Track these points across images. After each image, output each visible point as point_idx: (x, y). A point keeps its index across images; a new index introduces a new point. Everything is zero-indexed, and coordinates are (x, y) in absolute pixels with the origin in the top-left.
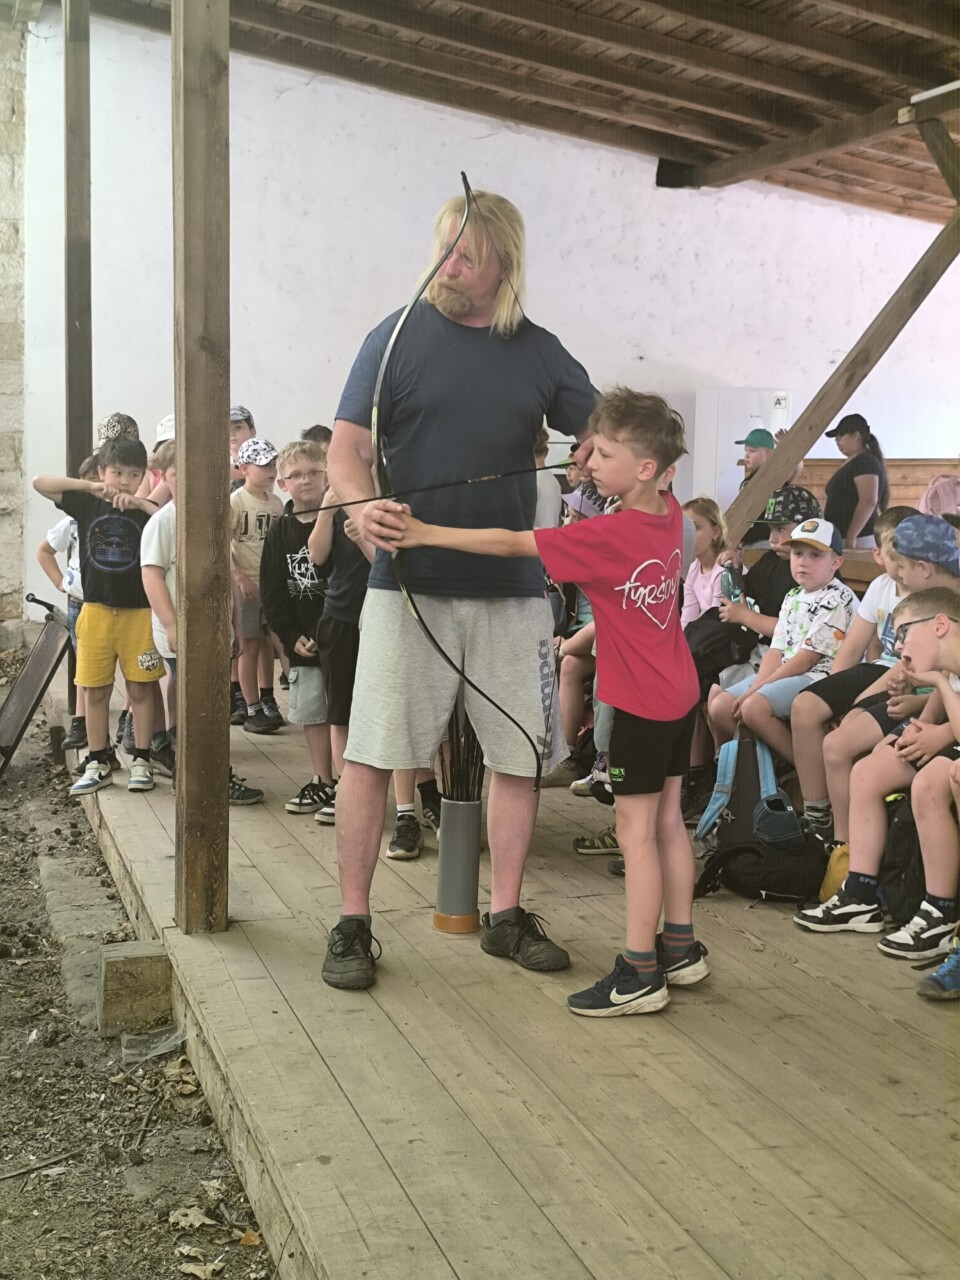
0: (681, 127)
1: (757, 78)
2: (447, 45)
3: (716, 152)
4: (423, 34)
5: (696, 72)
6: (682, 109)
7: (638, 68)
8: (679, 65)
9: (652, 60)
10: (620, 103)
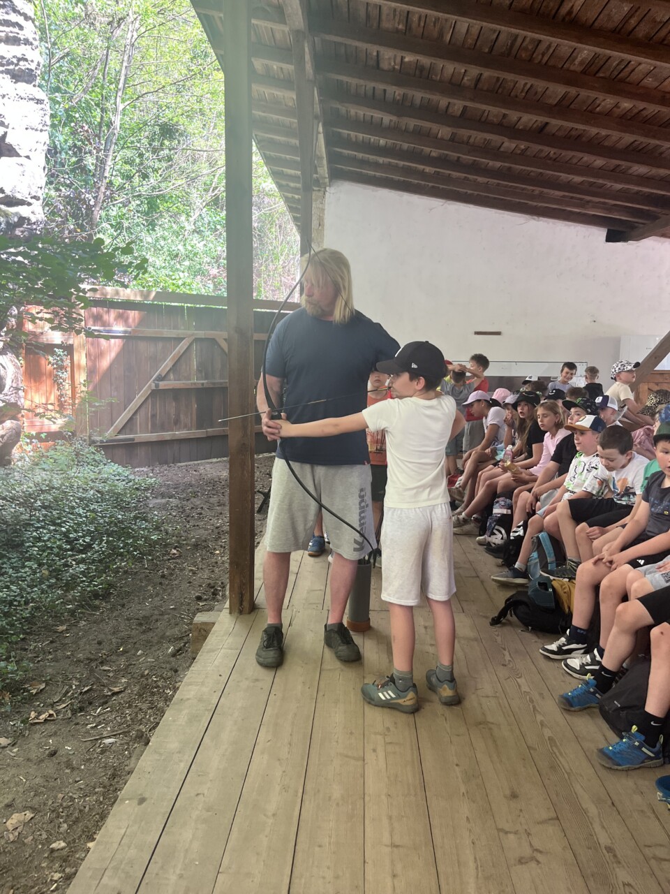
0: (615, 213)
1: (647, 187)
2: (499, 183)
3: (636, 225)
4: (488, 180)
5: (618, 186)
6: (615, 205)
7: (591, 186)
8: (609, 184)
9: (595, 183)
10: (584, 204)
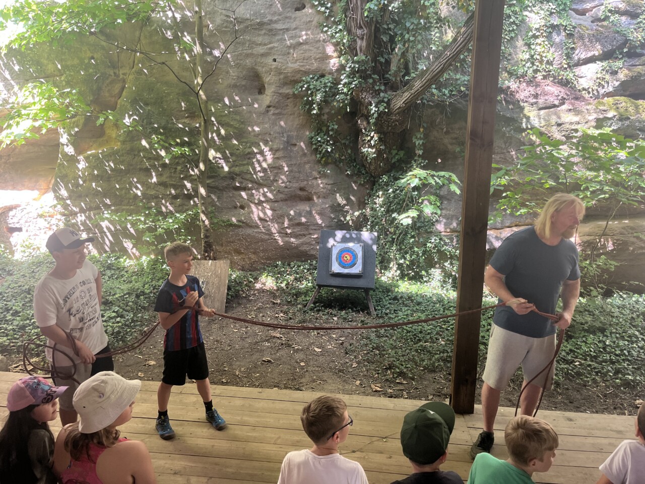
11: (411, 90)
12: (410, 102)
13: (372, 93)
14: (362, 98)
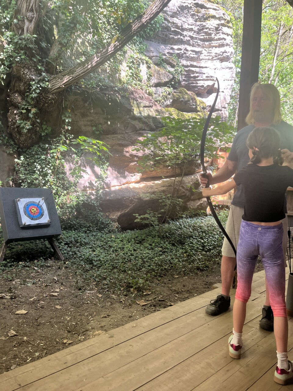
11: (73, 74)
12: (69, 84)
13: (34, 71)
14: (24, 73)
